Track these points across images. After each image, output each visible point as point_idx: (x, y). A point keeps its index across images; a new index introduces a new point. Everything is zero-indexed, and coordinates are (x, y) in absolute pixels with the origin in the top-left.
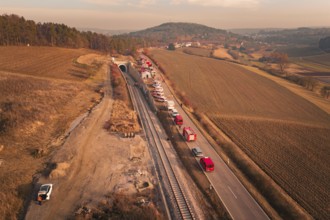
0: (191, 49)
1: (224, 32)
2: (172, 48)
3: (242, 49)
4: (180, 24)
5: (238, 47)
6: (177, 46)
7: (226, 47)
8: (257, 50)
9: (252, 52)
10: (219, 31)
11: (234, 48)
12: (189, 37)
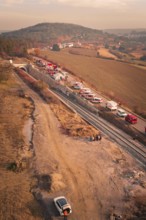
0: (75, 50)
1: (101, 32)
2: (56, 48)
3: (121, 49)
4: (57, 24)
5: (118, 47)
6: (61, 47)
7: (107, 47)
8: (134, 49)
9: (131, 51)
10: (95, 31)
11: (114, 48)
12: (68, 38)
